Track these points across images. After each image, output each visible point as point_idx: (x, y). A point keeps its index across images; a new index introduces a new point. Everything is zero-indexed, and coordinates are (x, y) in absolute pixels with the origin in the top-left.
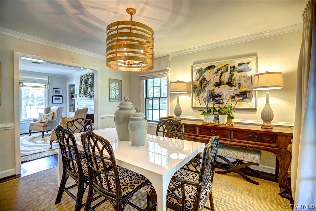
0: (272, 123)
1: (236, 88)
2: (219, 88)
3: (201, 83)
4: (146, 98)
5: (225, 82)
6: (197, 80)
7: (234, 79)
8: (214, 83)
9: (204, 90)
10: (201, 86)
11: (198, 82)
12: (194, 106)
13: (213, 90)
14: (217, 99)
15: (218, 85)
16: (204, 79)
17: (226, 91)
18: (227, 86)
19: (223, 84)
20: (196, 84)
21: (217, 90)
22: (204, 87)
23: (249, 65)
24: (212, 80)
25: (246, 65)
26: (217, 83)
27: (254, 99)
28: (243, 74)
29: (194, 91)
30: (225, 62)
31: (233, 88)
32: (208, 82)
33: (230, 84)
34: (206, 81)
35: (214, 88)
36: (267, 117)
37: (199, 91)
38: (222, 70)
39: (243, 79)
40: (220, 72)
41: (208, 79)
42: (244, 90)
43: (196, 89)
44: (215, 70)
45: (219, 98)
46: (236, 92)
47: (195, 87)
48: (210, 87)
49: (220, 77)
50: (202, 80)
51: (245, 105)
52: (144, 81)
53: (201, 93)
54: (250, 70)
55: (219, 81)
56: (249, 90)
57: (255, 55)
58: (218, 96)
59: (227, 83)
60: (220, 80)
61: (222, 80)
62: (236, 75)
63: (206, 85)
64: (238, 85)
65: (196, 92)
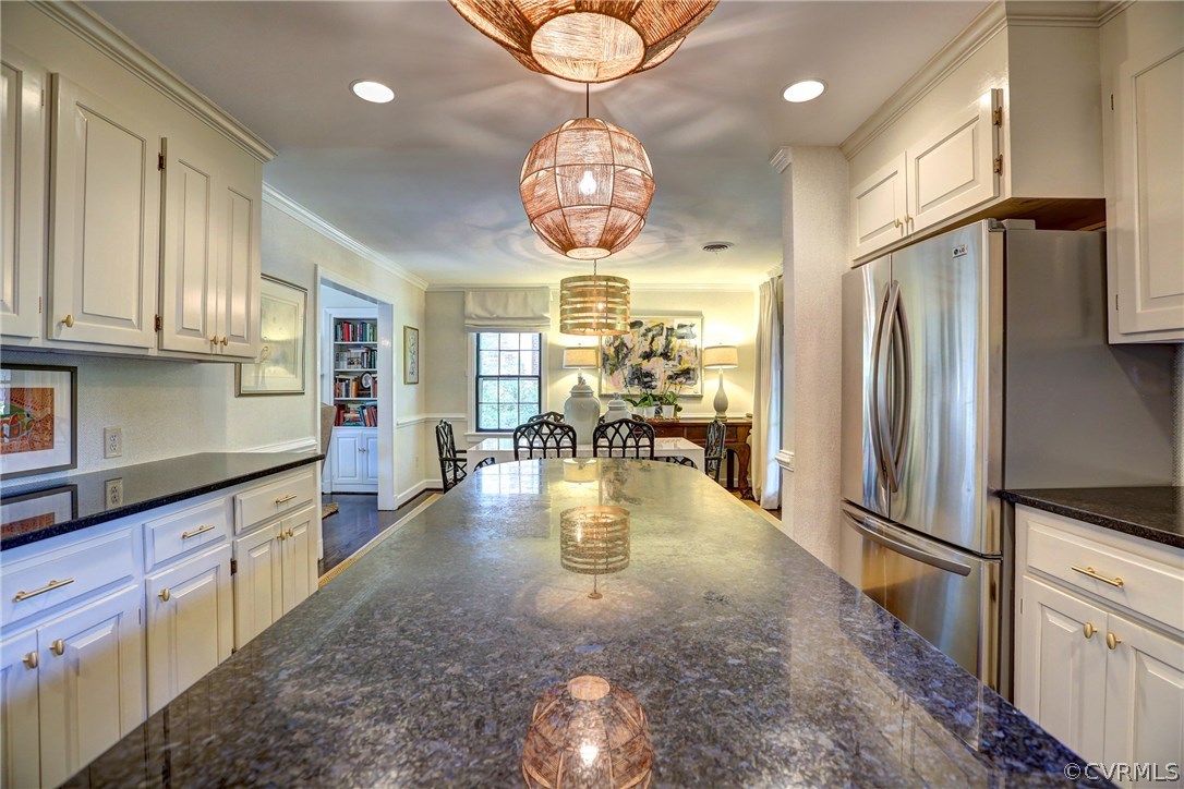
0: (728, 414)
1: (675, 363)
2: (649, 361)
3: (617, 350)
4: (478, 377)
5: (659, 352)
6: (610, 345)
7: (672, 349)
8: (640, 352)
9: (624, 364)
10: (618, 356)
11: (612, 349)
12: (604, 392)
13: (640, 364)
14: (646, 380)
15: (648, 356)
16: (623, 344)
17: (658, 367)
18: (662, 358)
19: (655, 356)
20: (607, 352)
21: (646, 366)
22: (623, 358)
23: (693, 329)
24: (636, 348)
25: (688, 328)
26: (646, 352)
27: (699, 382)
28: (685, 342)
29: (604, 366)
30: (658, 319)
31: (671, 363)
32: (630, 351)
33: (666, 355)
34: (627, 348)
35: (640, 360)
36: (721, 406)
37: (614, 366)
38: (655, 332)
39: (685, 350)
40: (650, 335)
41: (630, 346)
42: (685, 366)
43: (609, 362)
44: (642, 330)
45: (649, 379)
46: (676, 370)
47: (606, 358)
48: (634, 359)
49: (651, 343)
50: (618, 346)
51: (688, 390)
52: (475, 334)
53: (617, 369)
54: (694, 337)
55: (648, 350)
56: (693, 367)
57: (699, 314)
58: (648, 375)
59: (661, 354)
60: (651, 349)
61: (654, 349)
62: (676, 342)
63: (626, 355)
64: (677, 359)
65: (608, 366)
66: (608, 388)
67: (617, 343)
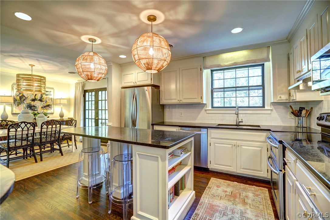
0: (64, 118)
1: (44, 103)
2: (34, 102)
3: (21, 98)
5: (38, 99)
6: (17, 96)
7: (43, 98)
8: (31, 99)
9: (23, 103)
10: (21, 100)
11: (18, 97)
12: (14, 112)
13: (30, 103)
14: (32, 108)
15: (34, 100)
16: (23, 96)
17: (37, 104)
18: (39, 101)
19: (37, 100)
20: (16, 98)
22: (23, 100)
23: (51, 93)
24: (29, 97)
25: (49, 92)
26: (33, 99)
27: (53, 108)
28: (48, 96)
29: (14, 103)
31: (43, 103)
32: (26, 98)
33: (41, 100)
34: (25, 97)
35: (31, 102)
36: (62, 116)
37: (19, 103)
39: (48, 99)
41: (26, 96)
42: (48, 104)
43: (17, 102)
45: (34, 108)
46: (44, 105)
47: (15, 100)
48: (28, 101)
49: (35, 96)
50: (21, 96)
51: (49, 111)
53: (20, 104)
54: (51, 95)
55: (34, 98)
56: (50, 104)
57: (53, 89)
58: (34, 106)
59: (39, 100)
60: (35, 98)
61: (36, 98)
62: (44, 96)
63: (25, 100)
64: (45, 101)
65: (16, 103)
66: (16, 110)
67: (20, 95)
